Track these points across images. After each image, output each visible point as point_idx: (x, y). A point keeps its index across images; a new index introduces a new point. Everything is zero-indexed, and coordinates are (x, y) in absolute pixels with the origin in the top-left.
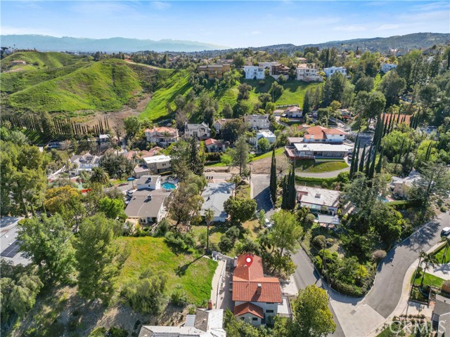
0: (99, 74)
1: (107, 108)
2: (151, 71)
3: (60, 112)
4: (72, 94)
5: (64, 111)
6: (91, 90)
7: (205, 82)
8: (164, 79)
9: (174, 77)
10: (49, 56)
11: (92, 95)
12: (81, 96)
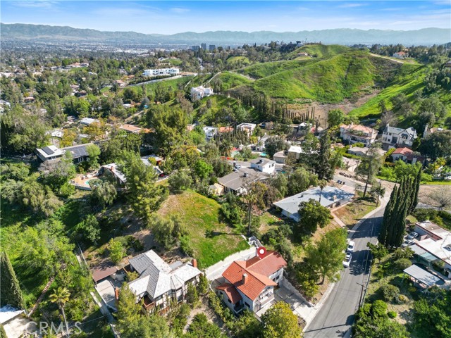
0: (335, 66)
1: (326, 99)
2: (393, 65)
3: (283, 98)
4: (302, 83)
5: (286, 98)
6: (320, 81)
7: (446, 80)
8: (404, 75)
9: (415, 74)
10: (329, 49)
11: (320, 85)
12: (310, 86)
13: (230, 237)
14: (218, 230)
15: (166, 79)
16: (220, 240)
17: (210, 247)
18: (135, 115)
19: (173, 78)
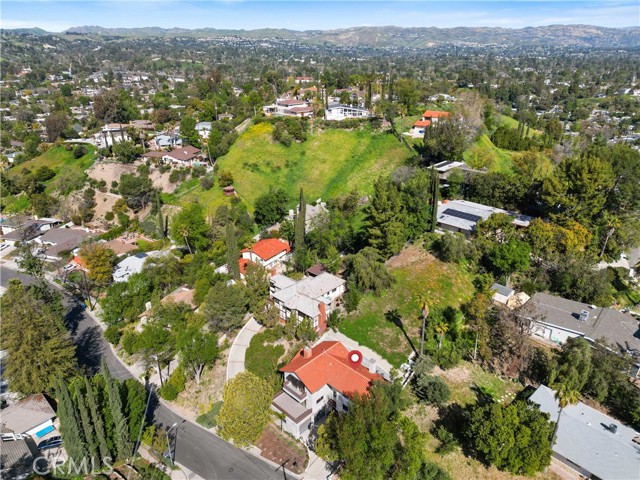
14: (405, 322)
17: (373, 323)
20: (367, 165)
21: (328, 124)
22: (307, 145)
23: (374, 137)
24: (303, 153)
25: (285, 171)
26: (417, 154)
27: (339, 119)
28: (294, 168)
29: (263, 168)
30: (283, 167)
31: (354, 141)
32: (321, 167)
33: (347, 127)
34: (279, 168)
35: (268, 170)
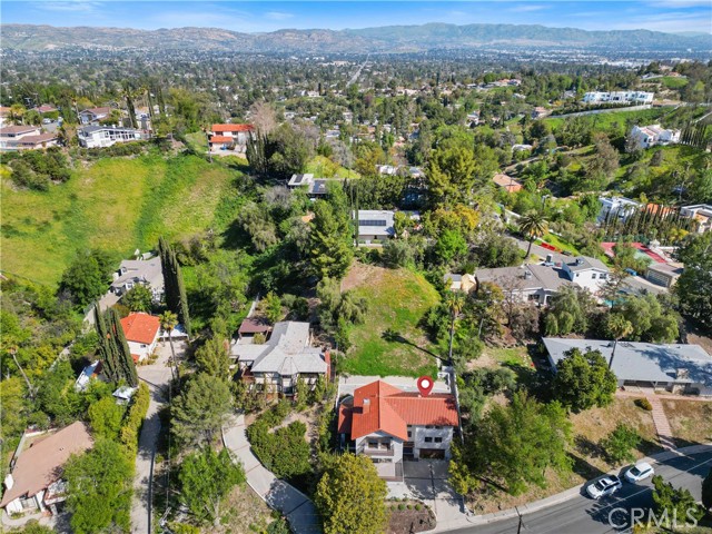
13: (416, 352)
14: (407, 336)
15: (616, 110)
16: (399, 350)
17: (378, 351)
18: (523, 163)
19: (633, 108)
20: (179, 196)
21: (95, 153)
22: (73, 185)
23: (169, 162)
24: (73, 197)
25: (58, 226)
26: (241, 174)
27: (109, 145)
28: (70, 219)
29: (22, 229)
30: (51, 221)
31: (145, 170)
32: (114, 210)
33: (126, 154)
34: (46, 223)
35: (33, 230)
